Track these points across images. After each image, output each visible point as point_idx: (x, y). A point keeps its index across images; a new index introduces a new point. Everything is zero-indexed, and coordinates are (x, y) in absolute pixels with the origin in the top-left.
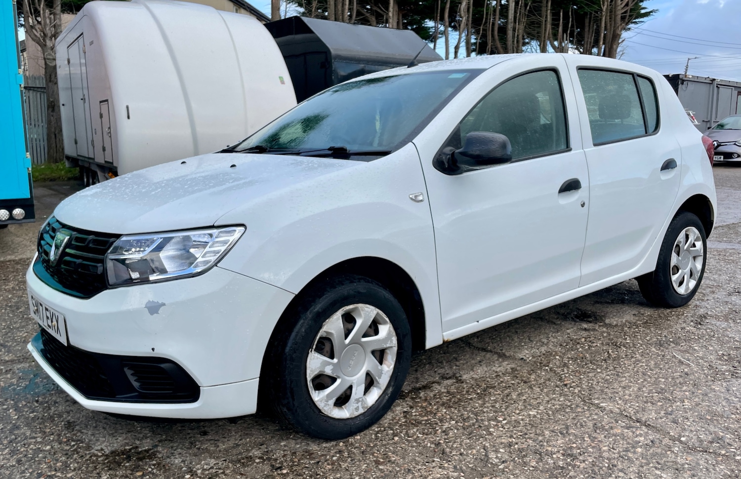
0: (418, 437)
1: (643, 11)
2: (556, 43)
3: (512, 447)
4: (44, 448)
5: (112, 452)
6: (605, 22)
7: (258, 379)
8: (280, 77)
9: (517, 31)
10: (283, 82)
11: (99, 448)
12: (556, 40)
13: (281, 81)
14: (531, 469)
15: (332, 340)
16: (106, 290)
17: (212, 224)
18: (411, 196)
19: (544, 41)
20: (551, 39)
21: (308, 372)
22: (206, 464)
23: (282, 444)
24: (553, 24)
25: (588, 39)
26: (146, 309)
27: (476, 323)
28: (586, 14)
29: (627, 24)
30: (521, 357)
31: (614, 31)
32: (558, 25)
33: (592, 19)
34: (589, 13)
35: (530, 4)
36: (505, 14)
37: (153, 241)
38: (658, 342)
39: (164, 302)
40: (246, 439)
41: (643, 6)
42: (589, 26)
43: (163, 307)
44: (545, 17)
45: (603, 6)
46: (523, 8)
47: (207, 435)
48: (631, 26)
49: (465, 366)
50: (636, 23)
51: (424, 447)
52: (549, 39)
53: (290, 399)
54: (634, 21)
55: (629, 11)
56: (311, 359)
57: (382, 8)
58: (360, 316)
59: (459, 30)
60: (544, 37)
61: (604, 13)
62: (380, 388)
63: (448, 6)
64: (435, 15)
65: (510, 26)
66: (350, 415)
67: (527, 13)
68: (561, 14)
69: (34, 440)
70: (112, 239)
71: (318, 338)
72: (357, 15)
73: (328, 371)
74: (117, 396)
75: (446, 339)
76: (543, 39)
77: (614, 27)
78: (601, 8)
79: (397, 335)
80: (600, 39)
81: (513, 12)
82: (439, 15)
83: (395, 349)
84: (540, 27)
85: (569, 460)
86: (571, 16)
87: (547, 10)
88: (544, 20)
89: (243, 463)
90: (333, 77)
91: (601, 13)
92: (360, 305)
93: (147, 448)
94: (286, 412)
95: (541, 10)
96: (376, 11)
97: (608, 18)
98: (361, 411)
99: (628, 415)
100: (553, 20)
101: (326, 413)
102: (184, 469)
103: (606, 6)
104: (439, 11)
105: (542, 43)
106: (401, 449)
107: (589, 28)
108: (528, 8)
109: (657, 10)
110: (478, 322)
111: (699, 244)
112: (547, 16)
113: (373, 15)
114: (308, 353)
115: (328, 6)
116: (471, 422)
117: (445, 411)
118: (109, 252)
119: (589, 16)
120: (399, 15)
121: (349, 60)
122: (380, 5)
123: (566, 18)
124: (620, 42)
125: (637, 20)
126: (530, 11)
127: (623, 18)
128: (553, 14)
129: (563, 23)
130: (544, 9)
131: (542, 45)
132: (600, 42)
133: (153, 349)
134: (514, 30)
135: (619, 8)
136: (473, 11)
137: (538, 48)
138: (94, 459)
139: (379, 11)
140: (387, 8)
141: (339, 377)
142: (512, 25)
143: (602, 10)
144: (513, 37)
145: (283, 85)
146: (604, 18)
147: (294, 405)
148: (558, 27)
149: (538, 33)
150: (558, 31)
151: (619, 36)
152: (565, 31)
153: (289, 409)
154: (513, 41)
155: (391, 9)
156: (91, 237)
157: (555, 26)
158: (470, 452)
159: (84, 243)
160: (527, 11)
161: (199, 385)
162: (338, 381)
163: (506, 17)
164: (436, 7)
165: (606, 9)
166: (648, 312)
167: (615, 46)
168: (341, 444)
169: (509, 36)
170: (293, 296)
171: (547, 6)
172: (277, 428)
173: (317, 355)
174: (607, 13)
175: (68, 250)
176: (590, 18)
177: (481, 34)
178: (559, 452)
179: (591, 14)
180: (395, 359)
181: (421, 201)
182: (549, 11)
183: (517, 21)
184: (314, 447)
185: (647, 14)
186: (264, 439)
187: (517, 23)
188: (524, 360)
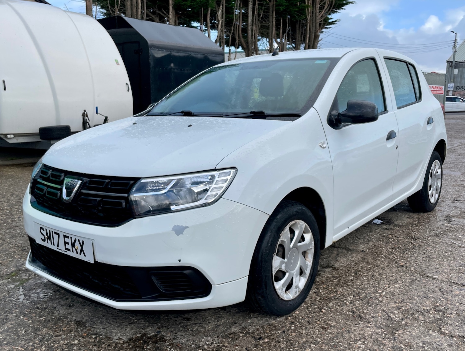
0: (337, 308)
1: (330, 21)
2: (279, 40)
3: (401, 309)
4: (73, 342)
5: (130, 340)
6: (310, 27)
7: (248, 277)
8: (115, 60)
9: (254, 31)
10: (118, 64)
11: (117, 337)
12: (279, 38)
13: (117, 63)
14: (422, 322)
15: (284, 246)
16: (133, 219)
17: (214, 168)
18: (320, 144)
19: (272, 38)
20: (276, 37)
21: (273, 269)
22: (206, 341)
23: (249, 321)
24: (276, 28)
25: (299, 38)
26: (173, 232)
27: (347, 229)
28: (297, 21)
29: (322, 29)
30: (362, 250)
31: (315, 33)
32: (279, 28)
33: (301, 25)
34: (298, 21)
35: (262, 13)
36: (246, 20)
37: (170, 182)
38: (435, 234)
39: (187, 226)
40: (221, 321)
41: (330, 18)
42: (299, 29)
43: (186, 229)
44: (271, 23)
45: (308, 16)
46: (257, 16)
47: (190, 320)
48: (324, 30)
49: (330, 259)
50: (326, 28)
51: (345, 315)
52: (274, 37)
53: (265, 290)
54: (326, 27)
55: (323, 21)
56: (275, 260)
57: (164, 12)
58: (297, 228)
59: (218, 29)
60: (272, 36)
61: (309, 21)
62: (306, 277)
63: (209, 12)
64: (200, 18)
65: (250, 28)
66: (293, 297)
67: (260, 19)
68: (282, 21)
69: (60, 337)
70: (132, 182)
71: (278, 245)
72: (147, 17)
73: (283, 268)
74: (143, 298)
75: (334, 241)
76: (271, 37)
77: (315, 31)
78: (307, 18)
79: (315, 240)
80: (306, 39)
81: (251, 18)
82: (202, 18)
83: (313, 250)
84: (268, 29)
85: (441, 314)
86: (288, 23)
87: (273, 18)
88: (271, 24)
89: (232, 338)
90: (150, 60)
91: (307, 21)
92: (298, 221)
93: (153, 334)
94: (260, 298)
95: (268, 18)
96: (159, 14)
97: (311, 24)
98: (298, 294)
99: (455, 282)
100: (276, 24)
101: (281, 297)
102: (193, 346)
103: (309, 17)
104: (203, 15)
105: (270, 40)
106: (331, 317)
107: (299, 31)
108: (261, 16)
109: (339, 20)
110: (348, 228)
111: (439, 171)
112: (273, 22)
113: (157, 17)
114: (273, 256)
115: (126, 9)
116: (363, 295)
117: (341, 289)
118: (133, 190)
119: (298, 23)
120: (175, 17)
121: (160, 48)
122: (163, 10)
123: (284, 23)
124: (319, 40)
125: (327, 26)
126: (262, 18)
127: (320, 24)
128: (276, 21)
129: (283, 27)
130: (271, 17)
131: (270, 42)
132: (306, 40)
133: (180, 261)
134: (252, 30)
135: (318, 18)
136: (225, 16)
137: (268, 43)
138: (120, 346)
139: (162, 14)
140: (168, 13)
141: (287, 272)
142: (251, 27)
143: (307, 19)
144: (252, 35)
145: (118, 66)
146: (308, 25)
147: (266, 293)
148: (280, 30)
149: (267, 33)
150: (280, 32)
151: (318, 36)
152: (284, 32)
153: (263, 297)
154: (252, 38)
155: (171, 13)
156: (108, 181)
157: (278, 29)
158: (377, 315)
159: (102, 186)
160: (260, 18)
161: (212, 284)
162: (287, 274)
163: (247, 21)
164: (200, 12)
165: (310, 19)
166: (415, 216)
167: (316, 43)
168: (289, 318)
169: (249, 35)
170: (268, 217)
171: (273, 15)
172: (237, 311)
173: (277, 257)
174: (310, 21)
175: (83, 191)
176: (300, 24)
177: (232, 33)
178: (431, 309)
179: (300, 21)
180: (313, 257)
181: (325, 148)
182: (274, 19)
183: (254, 25)
184: (273, 322)
185: (333, 23)
186: (234, 319)
187: (254, 26)
188: (365, 252)
